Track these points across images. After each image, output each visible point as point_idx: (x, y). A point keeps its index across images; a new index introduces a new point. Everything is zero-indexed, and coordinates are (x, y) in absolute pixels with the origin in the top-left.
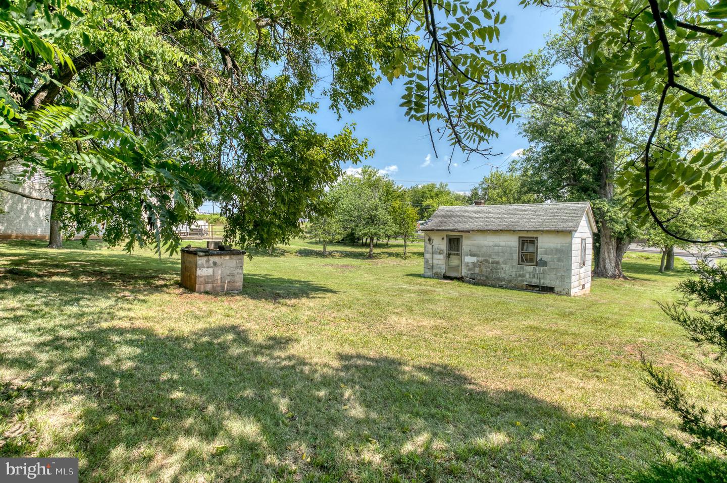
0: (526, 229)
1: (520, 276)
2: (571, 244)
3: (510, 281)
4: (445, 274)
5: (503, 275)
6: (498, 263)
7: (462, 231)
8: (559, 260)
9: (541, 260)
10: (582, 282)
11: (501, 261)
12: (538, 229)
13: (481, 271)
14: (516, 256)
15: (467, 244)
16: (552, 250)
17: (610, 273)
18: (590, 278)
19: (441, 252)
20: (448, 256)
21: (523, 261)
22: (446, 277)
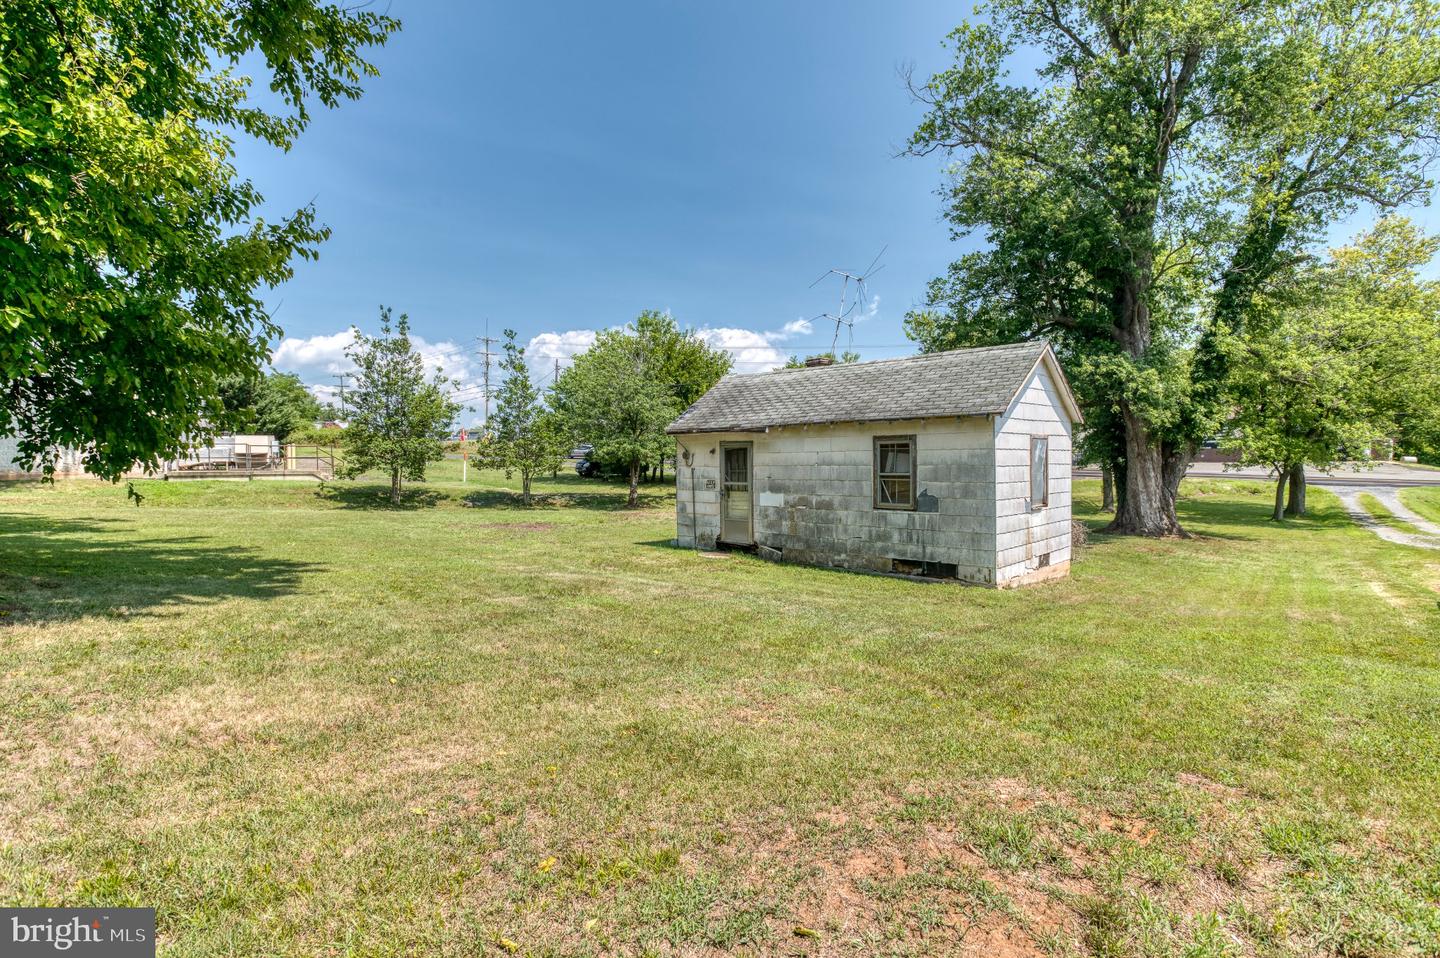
0: (888, 415)
1: (880, 537)
2: (991, 451)
3: (857, 552)
4: (719, 538)
5: (843, 537)
6: (829, 506)
7: (749, 430)
8: (967, 493)
9: (925, 494)
10: (1039, 549)
11: (836, 501)
12: (914, 414)
13: (794, 527)
14: (868, 488)
15: (762, 463)
16: (949, 468)
17: (1150, 525)
18: (1067, 539)
19: (711, 484)
20: (727, 491)
21: (884, 499)
22: (723, 547)
